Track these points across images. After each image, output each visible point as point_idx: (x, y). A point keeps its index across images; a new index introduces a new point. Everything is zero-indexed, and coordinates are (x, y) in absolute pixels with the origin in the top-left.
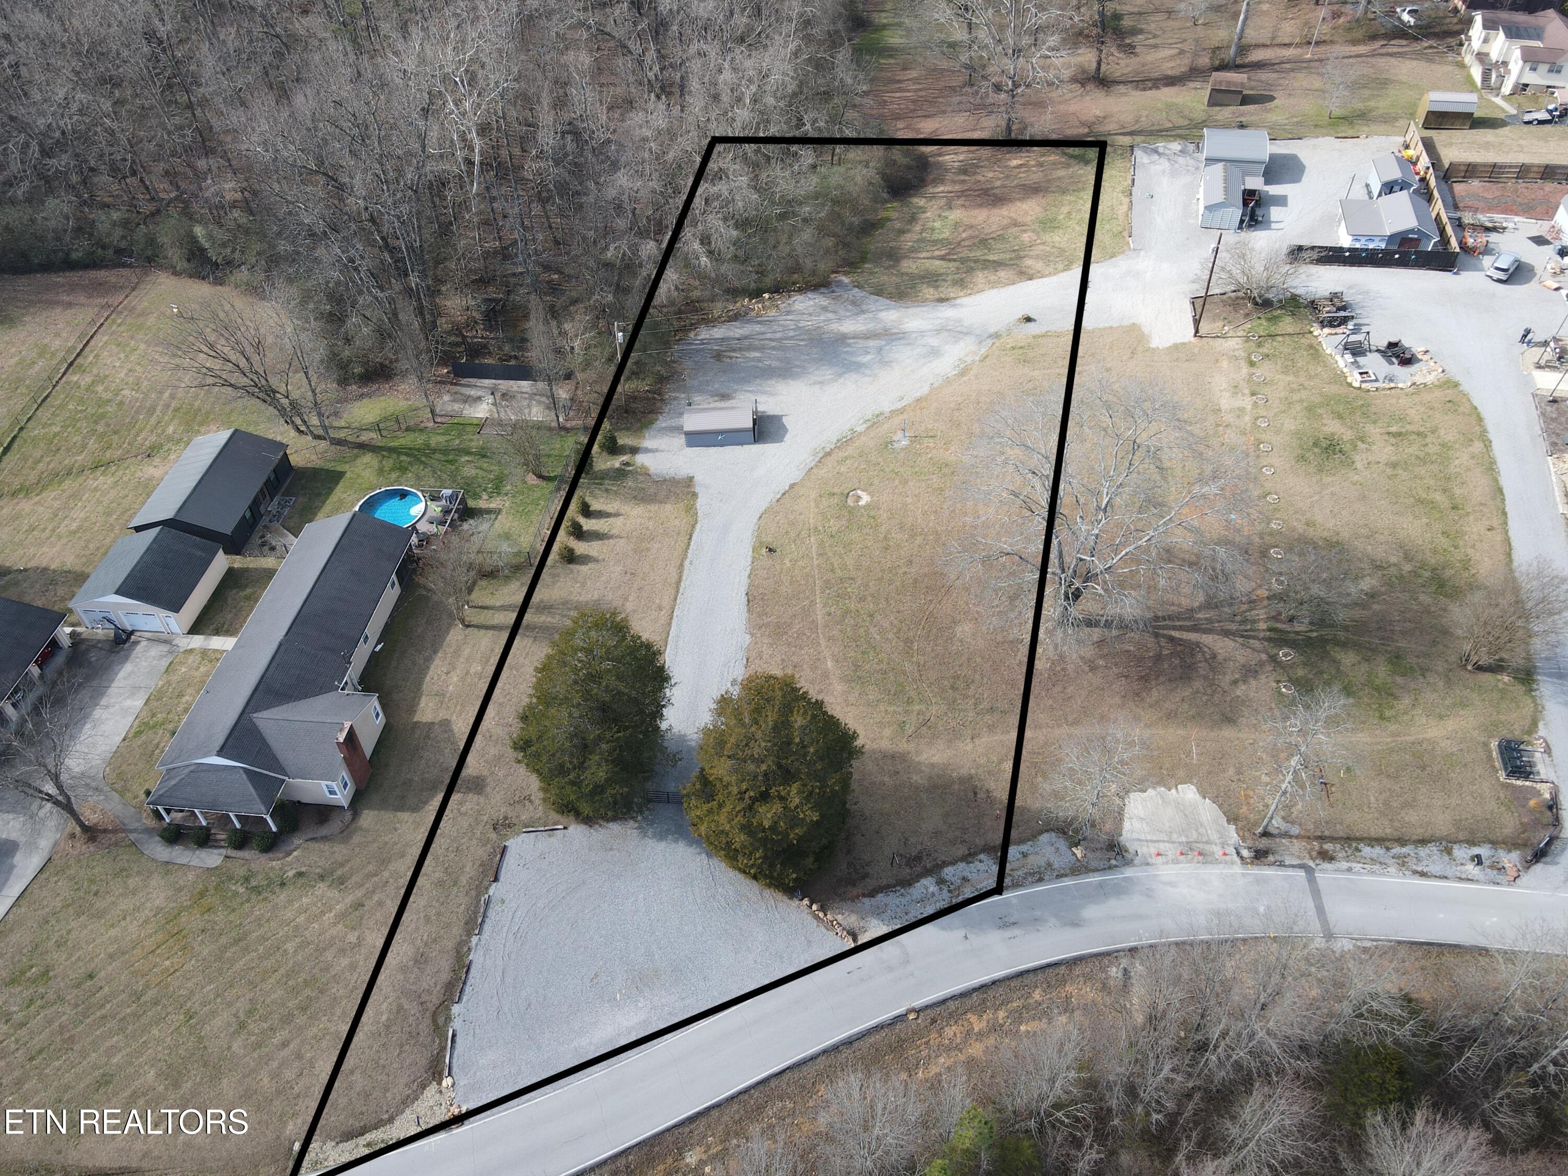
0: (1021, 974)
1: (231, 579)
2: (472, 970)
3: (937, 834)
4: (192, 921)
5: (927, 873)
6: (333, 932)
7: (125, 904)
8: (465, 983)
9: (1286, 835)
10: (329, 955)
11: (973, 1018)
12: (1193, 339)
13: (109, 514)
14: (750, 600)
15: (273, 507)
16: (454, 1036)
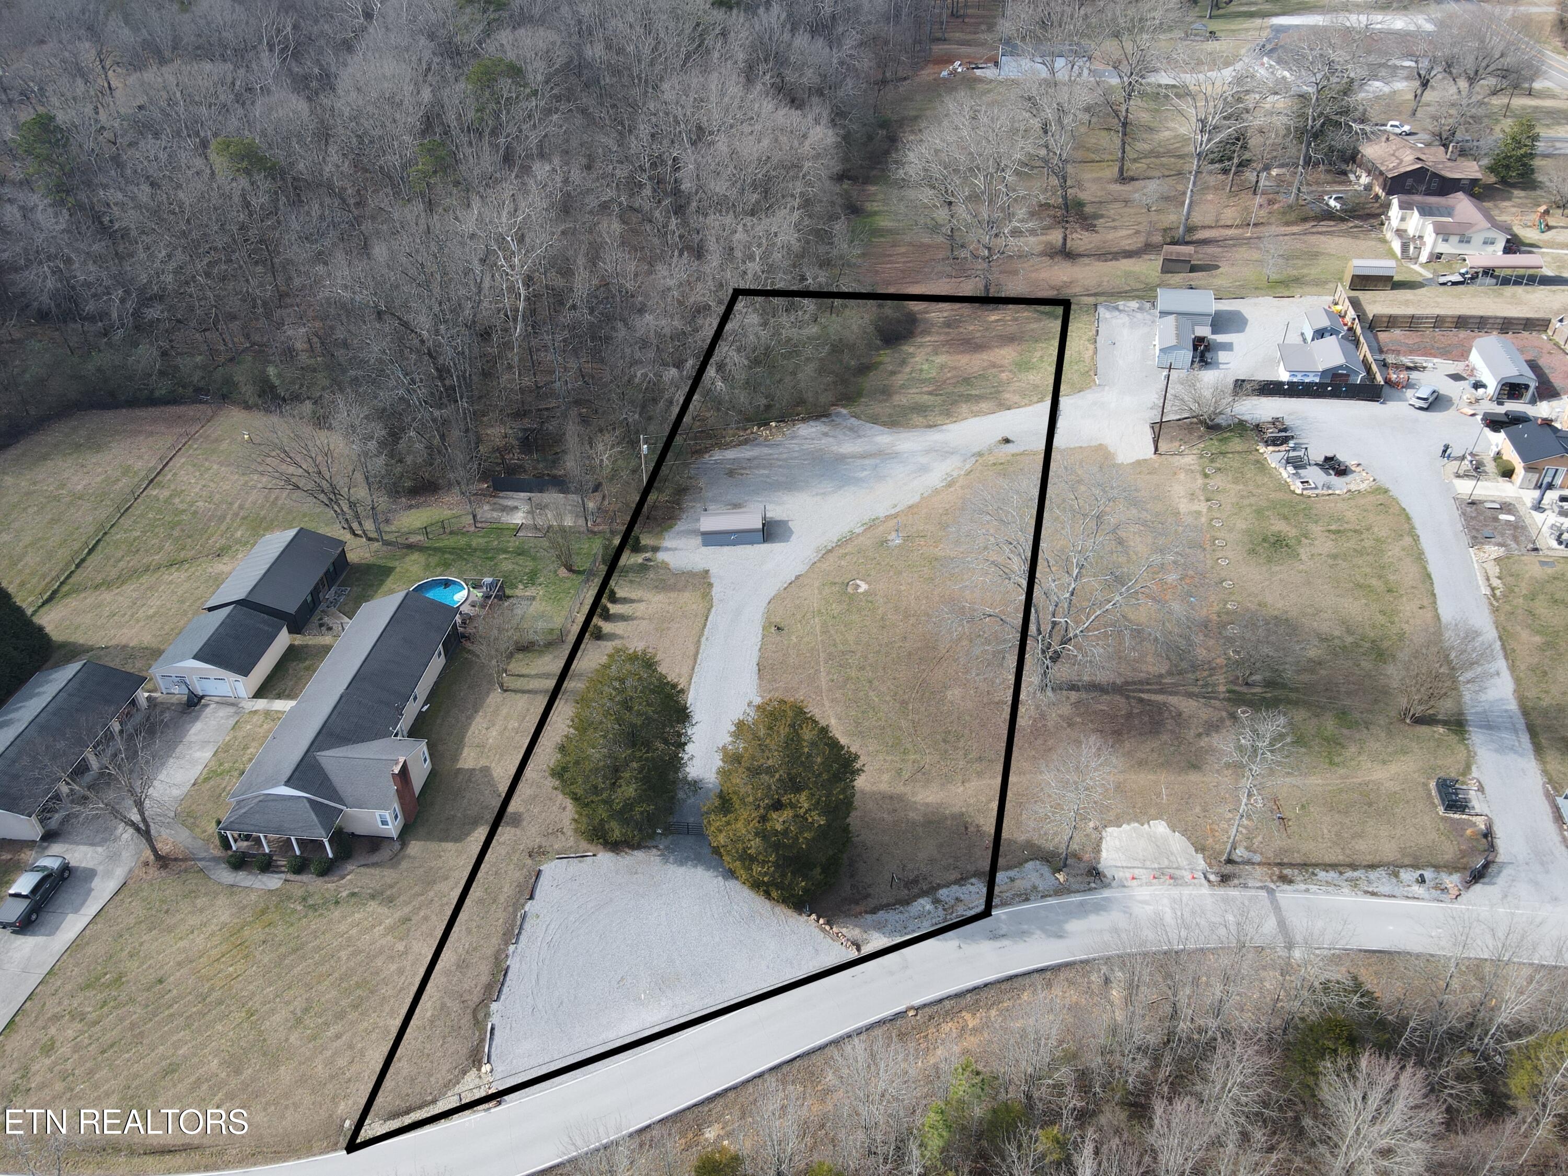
0: (1010, 978)
1: (291, 654)
2: (509, 974)
3: (932, 861)
4: (254, 933)
5: (924, 894)
6: (383, 942)
7: (193, 921)
8: (502, 984)
9: (1249, 862)
10: (379, 962)
11: (967, 1015)
12: (1153, 456)
13: (183, 602)
14: (760, 668)
15: (330, 595)
16: (493, 1029)
